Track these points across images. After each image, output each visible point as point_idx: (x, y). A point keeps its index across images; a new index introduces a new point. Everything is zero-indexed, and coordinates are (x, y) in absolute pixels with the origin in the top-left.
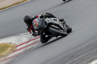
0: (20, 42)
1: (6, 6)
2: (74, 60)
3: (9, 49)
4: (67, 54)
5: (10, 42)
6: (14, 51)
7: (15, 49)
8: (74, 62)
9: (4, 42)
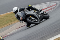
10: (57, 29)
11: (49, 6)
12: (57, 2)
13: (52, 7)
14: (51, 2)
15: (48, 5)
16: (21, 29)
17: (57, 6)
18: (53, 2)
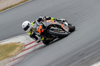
0: (28, 41)
1: (13, 4)
2: (85, 58)
3: (17, 48)
4: (77, 52)
5: (18, 42)
6: (23, 51)
7: (23, 49)
8: (84, 60)
9: (12, 42)
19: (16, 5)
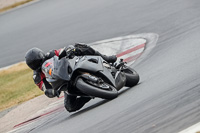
10: (148, 127)
11: (121, 49)
12: (150, 35)
13: (133, 54)
14: (129, 37)
15: (118, 47)
16: (30, 128)
17: (149, 49)
18: (133, 36)
19: (13, 6)
